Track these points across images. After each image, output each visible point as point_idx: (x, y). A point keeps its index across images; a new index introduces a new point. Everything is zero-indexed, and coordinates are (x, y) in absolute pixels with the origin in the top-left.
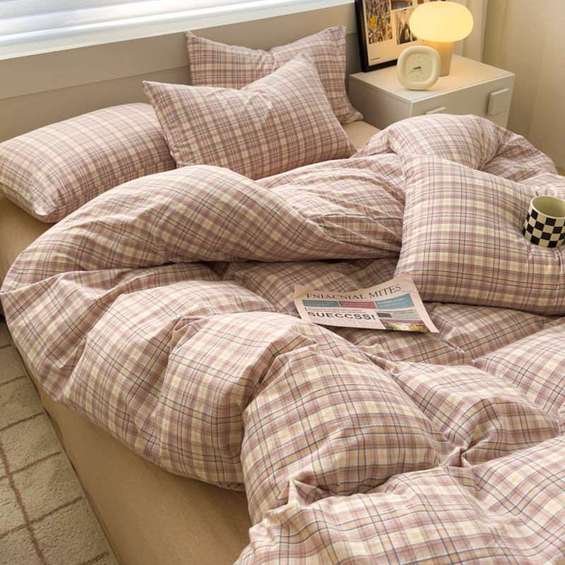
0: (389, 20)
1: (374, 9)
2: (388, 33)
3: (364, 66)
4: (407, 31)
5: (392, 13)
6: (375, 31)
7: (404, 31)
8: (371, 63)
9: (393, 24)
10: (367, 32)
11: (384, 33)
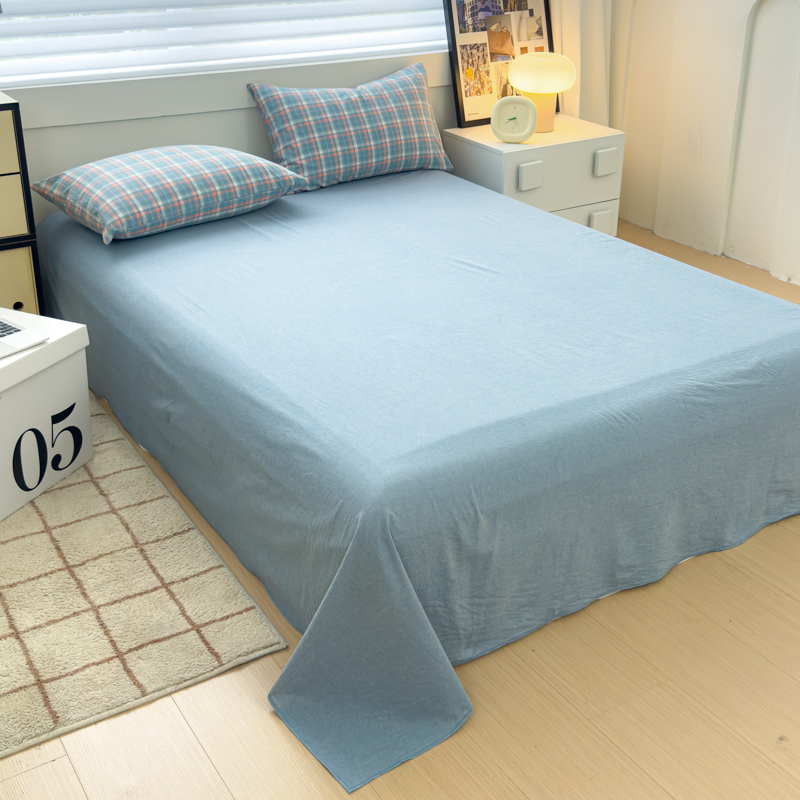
0: (488, 73)
1: (470, 61)
2: (487, 86)
3: (461, 122)
4: (509, 87)
5: (492, 66)
6: (472, 83)
7: (505, 87)
8: (468, 118)
9: (493, 76)
10: (463, 84)
11: (483, 87)
